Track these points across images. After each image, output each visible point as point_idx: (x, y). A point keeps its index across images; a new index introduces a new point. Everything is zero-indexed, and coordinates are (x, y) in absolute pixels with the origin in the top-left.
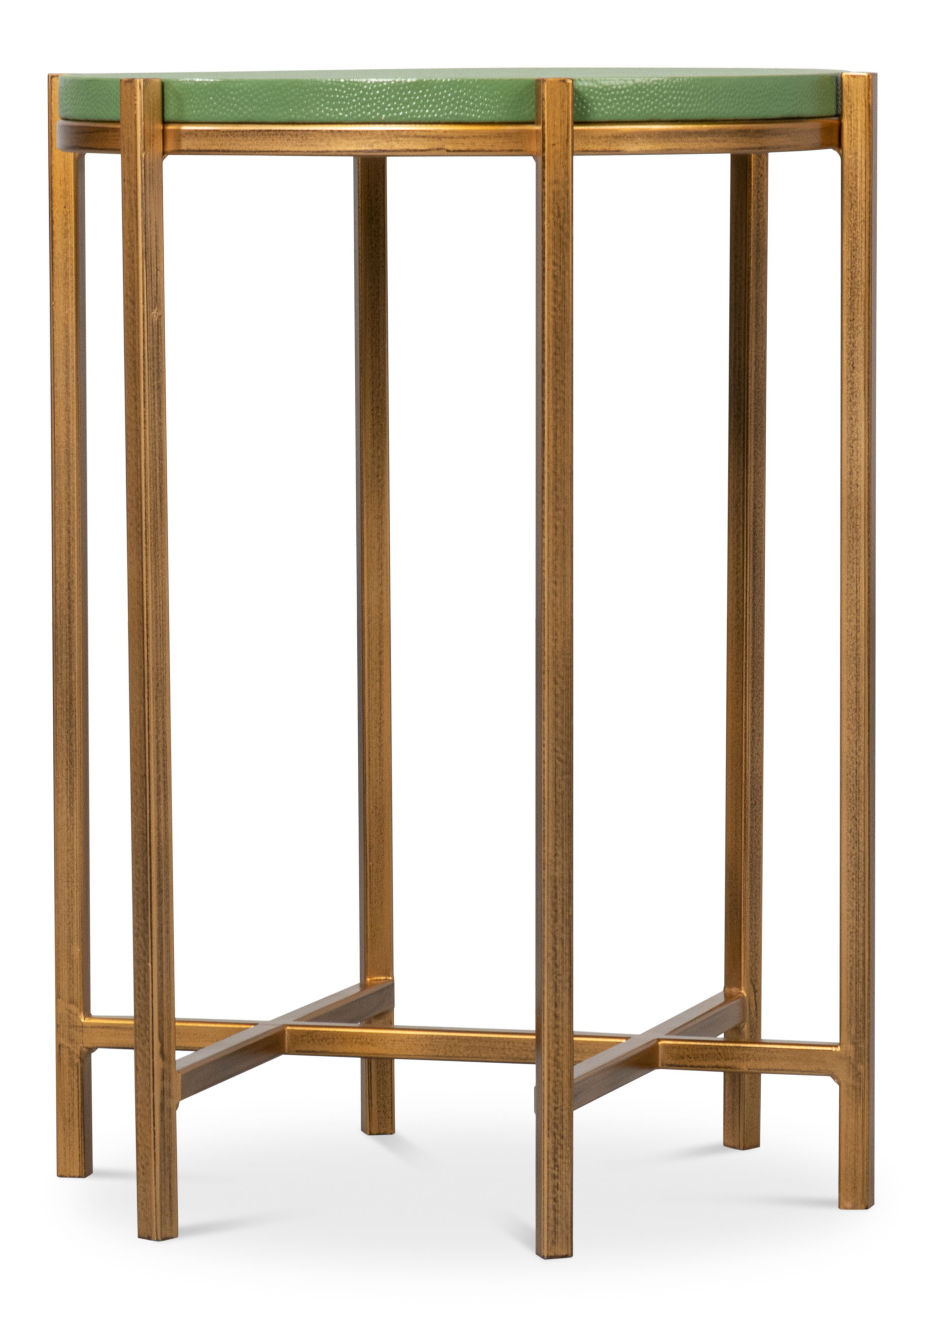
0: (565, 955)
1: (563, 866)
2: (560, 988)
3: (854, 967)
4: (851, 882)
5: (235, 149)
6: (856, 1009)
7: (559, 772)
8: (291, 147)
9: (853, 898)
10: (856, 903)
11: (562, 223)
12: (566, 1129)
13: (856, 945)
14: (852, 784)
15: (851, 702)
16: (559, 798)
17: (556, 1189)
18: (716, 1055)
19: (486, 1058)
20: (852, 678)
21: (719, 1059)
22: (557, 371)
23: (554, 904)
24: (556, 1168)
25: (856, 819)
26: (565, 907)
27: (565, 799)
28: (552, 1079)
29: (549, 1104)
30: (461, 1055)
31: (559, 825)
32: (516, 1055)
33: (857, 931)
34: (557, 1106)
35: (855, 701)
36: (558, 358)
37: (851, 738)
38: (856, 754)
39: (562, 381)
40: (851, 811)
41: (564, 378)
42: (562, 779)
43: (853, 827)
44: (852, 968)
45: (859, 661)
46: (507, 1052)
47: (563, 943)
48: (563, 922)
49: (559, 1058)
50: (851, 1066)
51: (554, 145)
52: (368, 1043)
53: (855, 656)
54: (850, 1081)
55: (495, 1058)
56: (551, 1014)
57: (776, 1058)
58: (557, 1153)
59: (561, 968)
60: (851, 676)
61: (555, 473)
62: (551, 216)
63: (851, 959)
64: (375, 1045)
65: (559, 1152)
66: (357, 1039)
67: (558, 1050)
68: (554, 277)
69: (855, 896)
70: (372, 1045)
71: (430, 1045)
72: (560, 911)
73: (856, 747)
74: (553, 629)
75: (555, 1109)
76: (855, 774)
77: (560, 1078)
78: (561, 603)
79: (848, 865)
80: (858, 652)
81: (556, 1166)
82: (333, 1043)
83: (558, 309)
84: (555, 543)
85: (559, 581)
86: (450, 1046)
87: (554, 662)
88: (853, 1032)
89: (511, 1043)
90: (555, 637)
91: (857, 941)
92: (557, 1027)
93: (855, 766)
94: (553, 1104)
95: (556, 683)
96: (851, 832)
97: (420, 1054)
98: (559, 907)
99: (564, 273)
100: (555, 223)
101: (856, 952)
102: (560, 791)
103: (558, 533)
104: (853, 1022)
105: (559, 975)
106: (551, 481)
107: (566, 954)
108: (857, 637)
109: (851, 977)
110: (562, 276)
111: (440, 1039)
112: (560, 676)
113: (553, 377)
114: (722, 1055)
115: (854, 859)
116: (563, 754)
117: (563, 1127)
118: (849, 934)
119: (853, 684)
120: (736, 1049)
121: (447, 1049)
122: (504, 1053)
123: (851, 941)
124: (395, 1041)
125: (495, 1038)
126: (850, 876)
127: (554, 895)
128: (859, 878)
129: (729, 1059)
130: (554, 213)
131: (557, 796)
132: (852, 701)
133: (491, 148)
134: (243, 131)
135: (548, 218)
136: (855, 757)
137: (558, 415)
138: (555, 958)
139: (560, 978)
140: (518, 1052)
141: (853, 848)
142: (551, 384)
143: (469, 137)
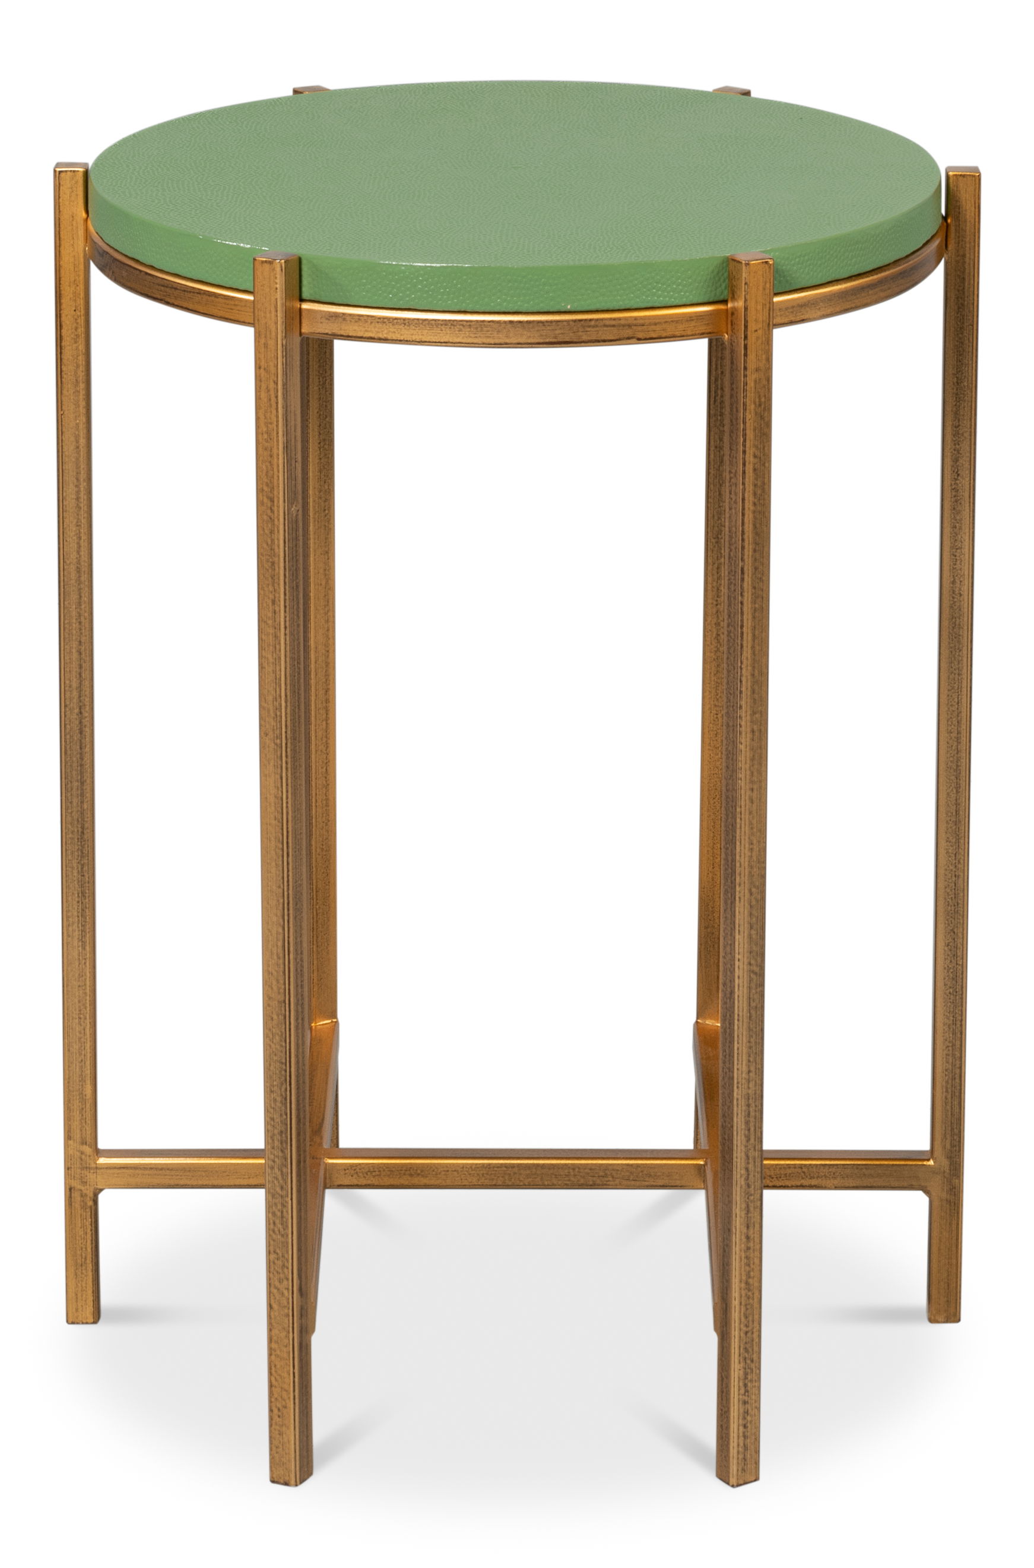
0: (756, 1174)
1: (756, 1082)
2: (752, 1209)
3: (950, 1082)
4: (947, 996)
5: (394, 338)
6: (952, 1123)
7: (753, 985)
8: (463, 338)
9: (949, 1013)
10: (953, 1017)
11: (762, 412)
12: (756, 1352)
13: (952, 1060)
14: (950, 897)
15: (950, 814)
16: (753, 1012)
17: (746, 1415)
18: (800, 1173)
19: (548, 1185)
20: (952, 790)
21: (803, 1178)
22: (756, 569)
23: (747, 1123)
24: (747, 1394)
25: (954, 933)
26: (757, 1125)
27: (758, 1013)
28: (743, 1303)
29: (740, 1330)
30: (522, 1184)
31: (752, 1040)
32: (582, 1181)
33: (954, 1045)
34: (747, 1330)
35: (954, 814)
36: (757, 555)
37: (950, 851)
38: (956, 866)
39: (761, 578)
40: (949, 925)
41: (763, 574)
42: (757, 993)
43: (950, 940)
44: (947, 1082)
45: (960, 773)
46: (572, 1179)
47: (755, 1162)
48: (755, 1140)
49: (751, 1281)
50: (946, 1179)
51: (756, 331)
52: (419, 1174)
53: (955, 768)
54: (944, 1195)
55: (559, 1185)
56: (743, 1237)
57: (865, 1175)
58: (747, 1378)
59: (753, 1187)
60: (951, 788)
61: (753, 675)
62: (753, 406)
63: (947, 1073)
64: (426, 1177)
65: (749, 1377)
66: (406, 1170)
67: (749, 1272)
68: (755, 470)
69: (952, 1010)
70: (423, 1176)
71: (487, 1174)
72: (752, 1129)
73: (955, 859)
74: (749, 838)
75: (746, 1333)
76: (954, 887)
77: (751, 1301)
78: (757, 810)
79: (944, 979)
80: (959, 764)
81: (747, 1391)
82: (380, 1175)
83: (757, 503)
84: (752, 749)
85: (755, 787)
86: (510, 1174)
87: (750, 872)
88: (948, 1146)
89: (577, 1170)
90: (751, 846)
91: (953, 1055)
92: (748, 1248)
93: (954, 879)
94: (745, 1329)
95: (751, 894)
96: (948, 945)
97: (476, 1184)
98: (752, 1125)
99: (764, 465)
100: (756, 414)
101: (952, 1066)
102: (753, 1004)
103: (756, 738)
104: (948, 1136)
105: (751, 1195)
106: (749, 684)
107: (758, 1173)
108: (957, 748)
109: (947, 1091)
110: (762, 468)
111: (498, 1167)
112: (754, 886)
113: (752, 575)
114: (807, 1174)
115: (952, 972)
116: (757, 965)
117: (753, 1350)
118: (945, 1047)
119: (953, 796)
120: (822, 1167)
121: (507, 1177)
122: (569, 1180)
123: (947, 1055)
124: (448, 1171)
125: (558, 1164)
126: (947, 990)
127: (747, 1114)
128: (956, 992)
129: (814, 1178)
130: (755, 403)
131: (751, 1011)
132: (952, 813)
133: (683, 333)
134: (404, 319)
136: (954, 870)
137: (757, 614)
138: (747, 1179)
139: (752, 1198)
140: (584, 1177)
141: (951, 962)
142: (750, 583)
143: (660, 323)
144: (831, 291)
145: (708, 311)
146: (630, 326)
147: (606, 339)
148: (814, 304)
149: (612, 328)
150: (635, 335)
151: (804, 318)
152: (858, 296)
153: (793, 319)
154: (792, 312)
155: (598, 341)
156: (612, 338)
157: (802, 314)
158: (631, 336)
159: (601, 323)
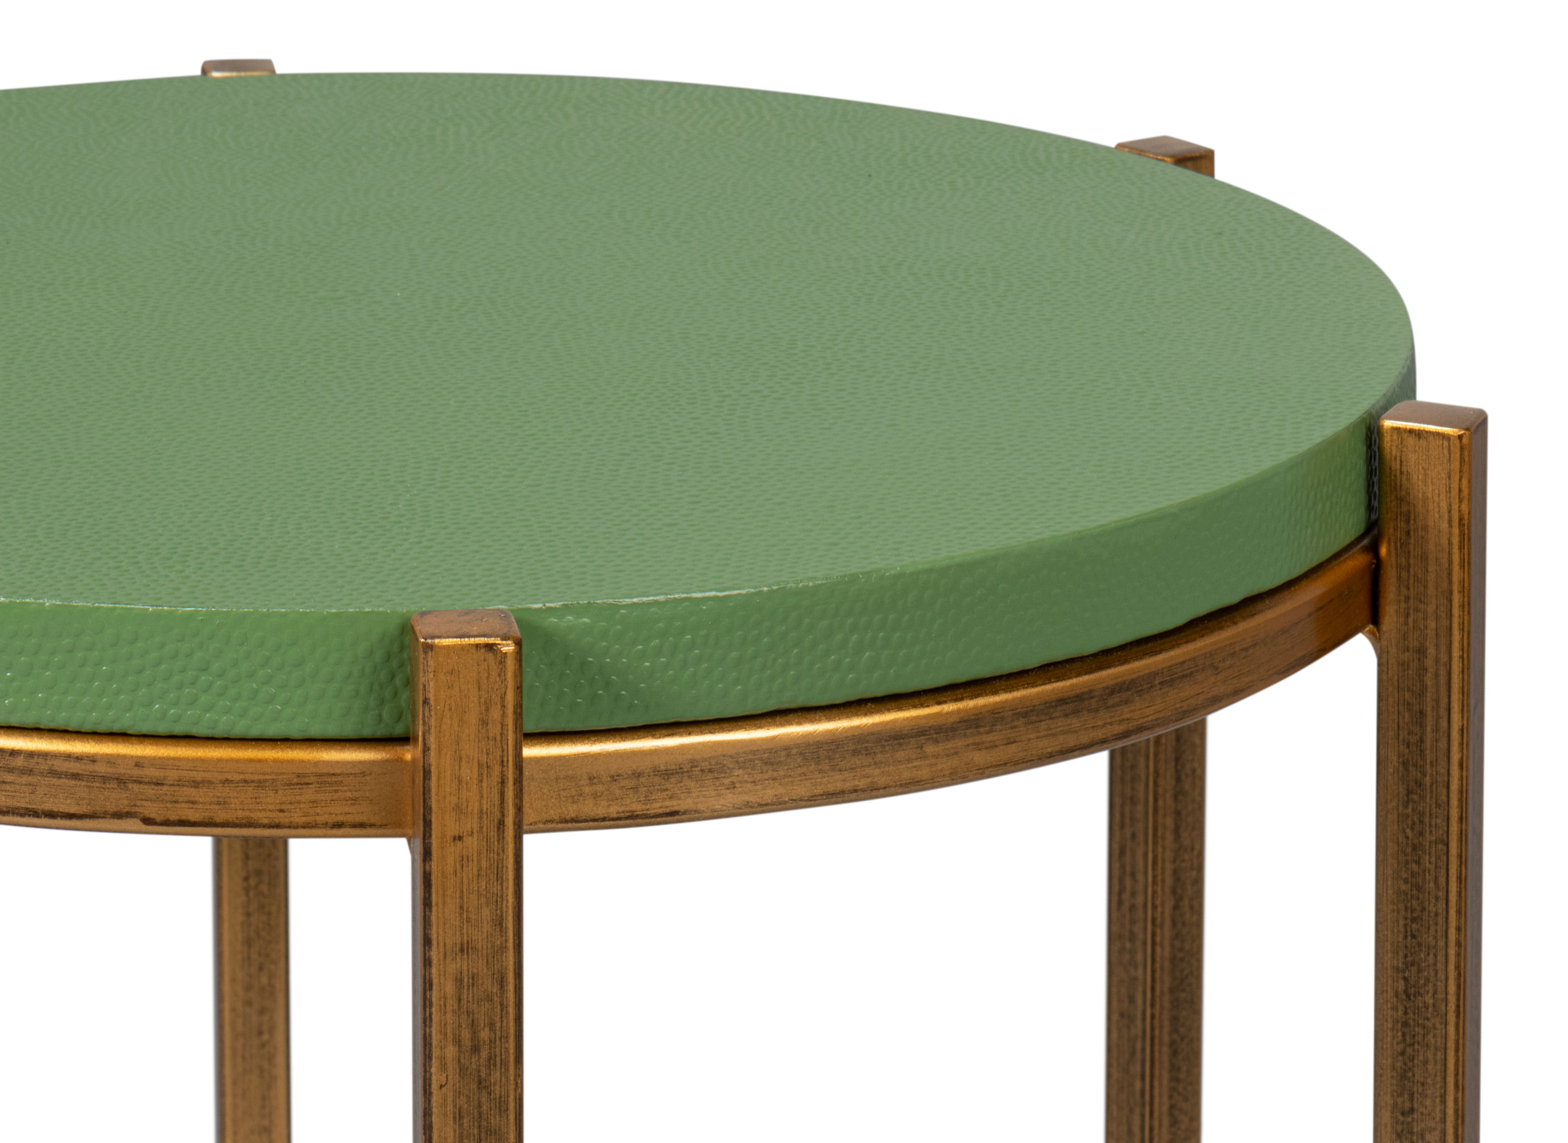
11: (483, 1069)
62: (451, 1051)
100: (462, 1071)
130: (458, 1042)
135: (442, 1058)
143: (210, 782)
144: (773, 739)
145: (354, 764)
146: (121, 781)
147: (56, 809)
148: (710, 771)
149: (73, 782)
150: (137, 809)
151: (676, 808)
152: (880, 757)
153: (638, 808)
154: (635, 789)
155: (35, 814)
156: (73, 810)
157: (671, 798)
158: (127, 809)
159: (44, 766)
